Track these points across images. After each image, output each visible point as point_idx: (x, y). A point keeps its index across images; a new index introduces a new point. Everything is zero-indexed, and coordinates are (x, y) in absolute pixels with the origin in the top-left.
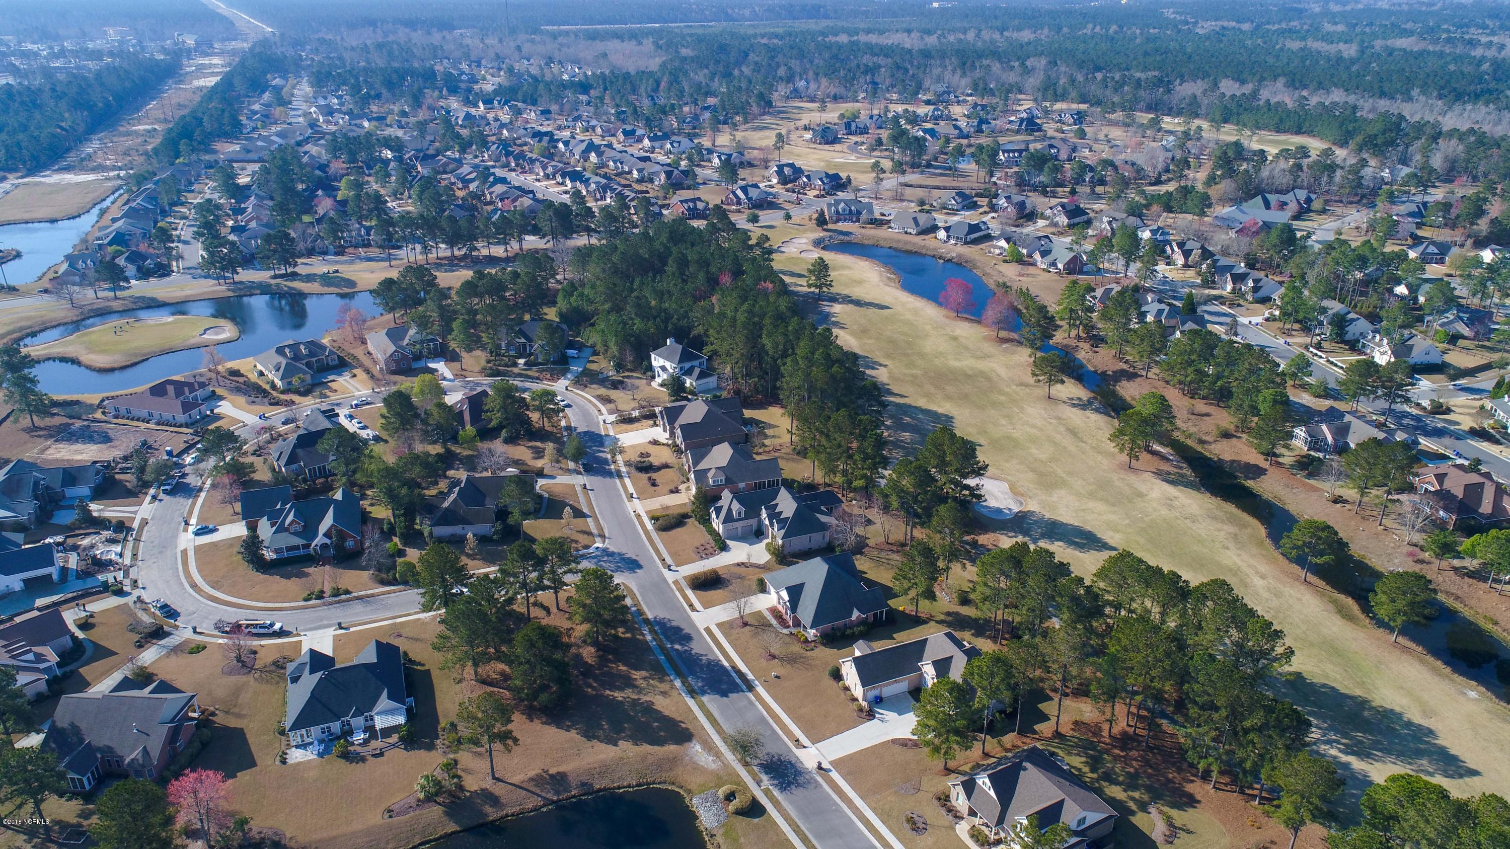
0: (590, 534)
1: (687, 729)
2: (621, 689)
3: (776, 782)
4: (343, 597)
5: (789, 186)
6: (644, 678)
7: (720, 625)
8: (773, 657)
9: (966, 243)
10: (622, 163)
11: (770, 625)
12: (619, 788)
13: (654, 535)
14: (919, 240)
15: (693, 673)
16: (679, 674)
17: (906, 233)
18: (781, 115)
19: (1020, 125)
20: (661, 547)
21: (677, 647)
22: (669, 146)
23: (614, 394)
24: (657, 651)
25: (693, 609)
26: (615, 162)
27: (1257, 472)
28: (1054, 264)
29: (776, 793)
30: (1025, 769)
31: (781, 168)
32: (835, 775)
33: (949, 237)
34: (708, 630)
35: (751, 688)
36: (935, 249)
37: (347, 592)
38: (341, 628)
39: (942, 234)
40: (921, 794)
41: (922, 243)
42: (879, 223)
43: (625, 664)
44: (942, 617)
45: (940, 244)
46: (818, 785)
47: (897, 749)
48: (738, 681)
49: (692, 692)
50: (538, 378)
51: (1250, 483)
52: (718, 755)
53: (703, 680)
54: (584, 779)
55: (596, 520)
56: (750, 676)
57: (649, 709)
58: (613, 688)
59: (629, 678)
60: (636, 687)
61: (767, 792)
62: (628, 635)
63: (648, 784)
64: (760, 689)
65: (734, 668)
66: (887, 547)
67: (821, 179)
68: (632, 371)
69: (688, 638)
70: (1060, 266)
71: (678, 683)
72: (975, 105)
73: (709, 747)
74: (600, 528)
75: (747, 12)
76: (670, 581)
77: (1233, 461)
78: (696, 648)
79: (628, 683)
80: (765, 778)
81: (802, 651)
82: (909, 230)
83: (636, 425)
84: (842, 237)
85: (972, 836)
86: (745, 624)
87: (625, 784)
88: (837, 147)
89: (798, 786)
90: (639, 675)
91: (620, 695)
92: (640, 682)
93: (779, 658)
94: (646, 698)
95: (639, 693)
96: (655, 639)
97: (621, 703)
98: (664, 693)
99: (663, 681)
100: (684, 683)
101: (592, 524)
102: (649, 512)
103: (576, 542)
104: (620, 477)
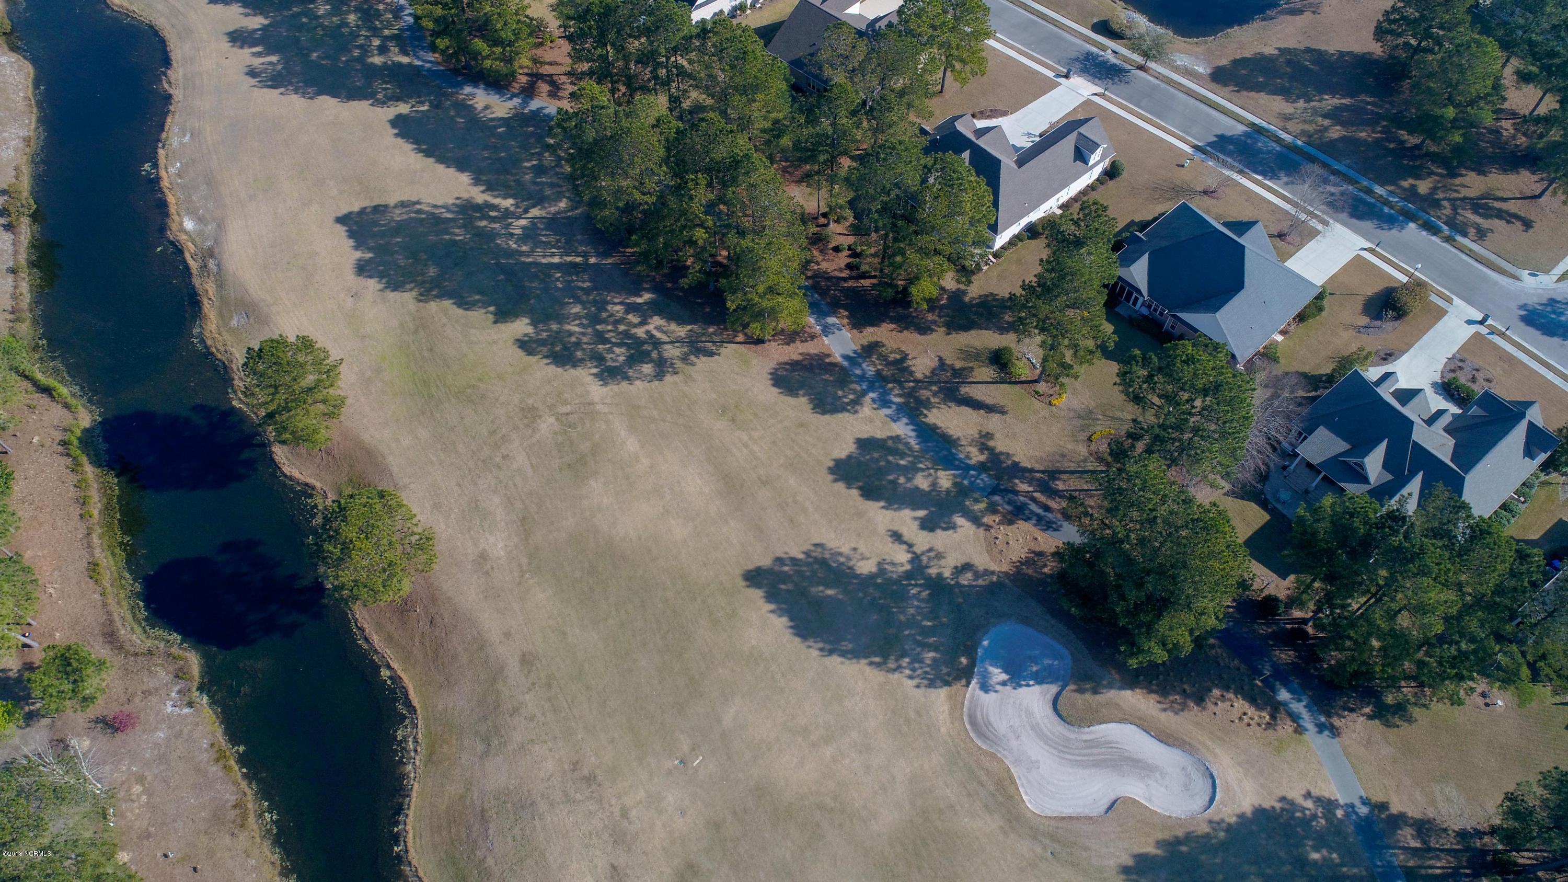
2: (1336, 108)
3: (1100, 59)
6: (1326, 129)
7: (1314, 232)
15: (1279, 155)
16: (1295, 148)
21: (1332, 189)
24: (1352, 173)
25: (1370, 249)
29: (1094, 50)
34: (1326, 223)
35: (1200, 149)
43: (1364, 141)
46: (1059, 62)
49: (1259, 130)
52: (1177, 69)
53: (1260, 151)
57: (1285, 93)
58: (1344, 108)
60: (1325, 116)
61: (1103, 48)
62: (1405, 184)
65: (1241, 173)
71: (1287, 140)
73: (1188, 73)
76: (1460, 301)
78: (1310, 192)
79: (1334, 115)
80: (1113, 60)
86: (1280, 234)
89: (1077, 59)
90: (1336, 132)
91: (1331, 102)
92: (1327, 122)
93: (1195, 193)
94: (1301, 104)
95: (1313, 108)
96: (1369, 192)
97: (1321, 93)
98: (1287, 118)
99: (1304, 132)
100: (1278, 140)
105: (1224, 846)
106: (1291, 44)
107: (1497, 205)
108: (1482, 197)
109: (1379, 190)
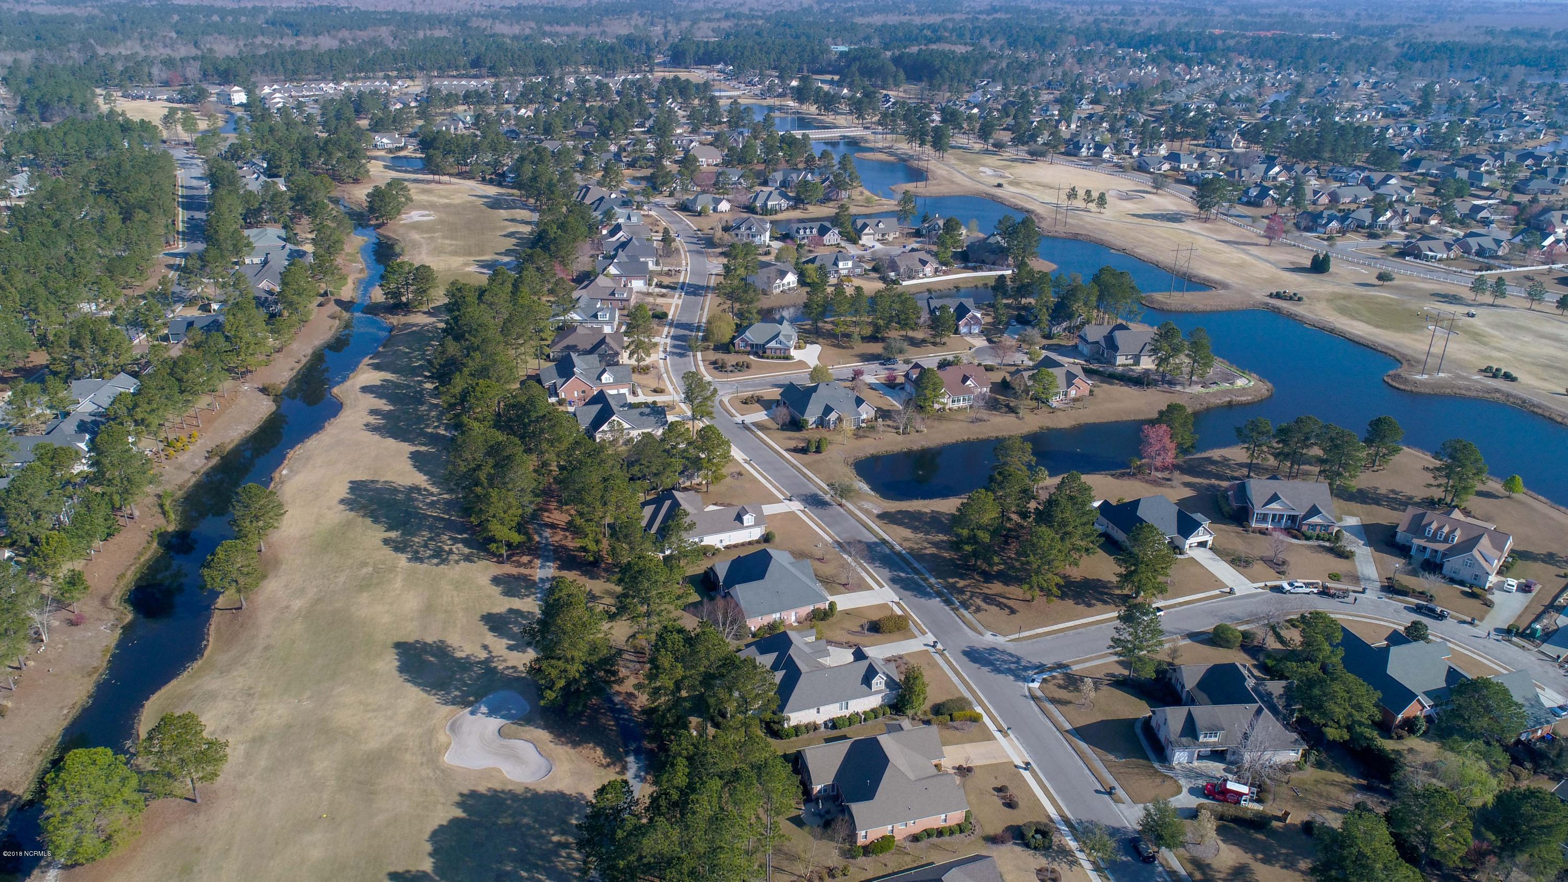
0: (1053, 701)
2: (941, 541)
6: (926, 549)
7: (868, 588)
8: (819, 559)
13: (967, 697)
15: (885, 555)
16: (899, 554)
20: (955, 679)
21: (903, 575)
24: (923, 570)
25: (896, 602)
29: (819, 493)
34: (881, 586)
35: (837, 542)
43: (945, 558)
48: (849, 549)
49: (884, 542)
52: (860, 509)
53: (876, 551)
56: (837, 550)
57: (915, 529)
60: (931, 543)
61: (827, 494)
62: (951, 580)
64: (830, 542)
65: (855, 559)
73: (867, 512)
74: (1041, 707)
76: (929, 634)
78: (886, 572)
79: (936, 544)
80: (826, 499)
86: (844, 583)
89: (805, 495)
90: (930, 551)
91: (941, 538)
92: (929, 546)
94: (922, 535)
95: (927, 539)
96: (925, 580)
97: (938, 532)
98: (907, 540)
99: (911, 548)
100: (893, 549)
101: (1061, 719)
102: (991, 737)
103: (1060, 686)
104: (1067, 822)
105: (526, 799)
107: (1001, 600)
108: (996, 595)
109: (932, 580)
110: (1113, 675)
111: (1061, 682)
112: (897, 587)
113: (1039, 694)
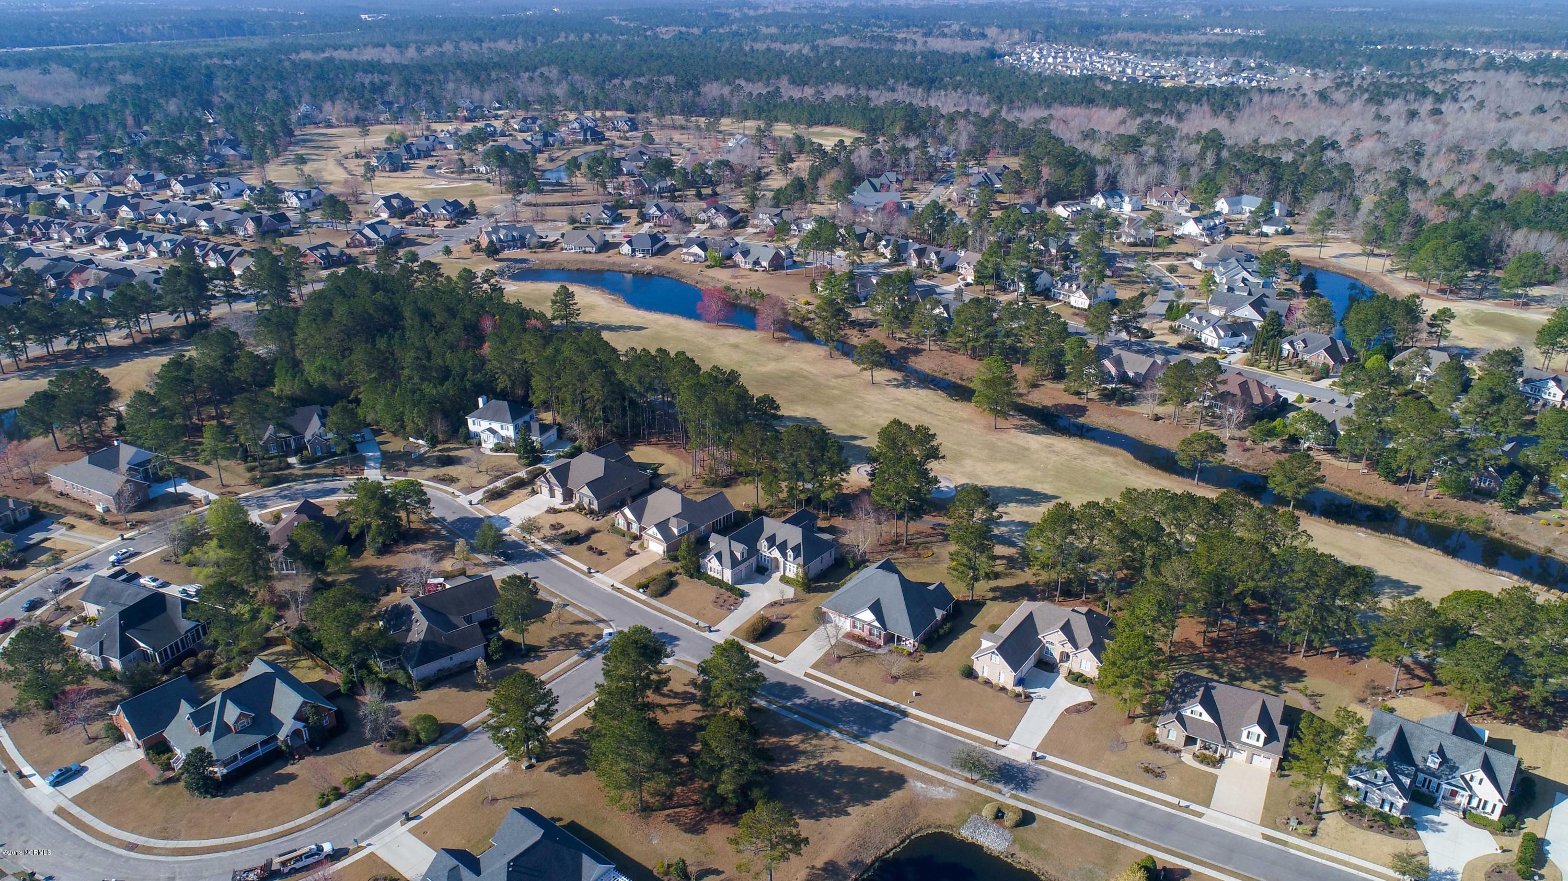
0: (586, 622)
1: (891, 772)
2: (795, 760)
3: (1012, 786)
4: (369, 785)
5: (408, 218)
6: (803, 741)
7: (814, 667)
8: (895, 678)
9: (654, 255)
10: (175, 215)
11: (862, 651)
12: (888, 852)
13: (654, 602)
14: (602, 257)
15: (839, 720)
16: (829, 726)
17: (585, 252)
18: (309, 144)
19: (585, 135)
20: (676, 613)
21: (798, 701)
22: (216, 189)
23: (452, 471)
24: (784, 712)
25: (776, 662)
26: (165, 214)
27: (1082, 410)
28: (757, 262)
29: (1022, 795)
30: (1214, 688)
31: (387, 200)
32: (1050, 758)
33: (633, 250)
34: (806, 675)
35: (905, 714)
36: (626, 265)
37: (370, 778)
38: (409, 819)
39: (626, 249)
40: (1130, 746)
41: (611, 260)
42: (550, 246)
43: (772, 734)
44: (991, 595)
45: (628, 260)
46: (1048, 774)
47: (1076, 717)
48: (886, 711)
49: (857, 738)
50: (335, 475)
51: (1081, 420)
52: (941, 783)
53: (855, 722)
54: (851, 858)
55: (574, 606)
56: (893, 703)
57: (839, 769)
58: (785, 762)
59: (789, 747)
60: (804, 753)
61: (1016, 798)
63: (909, 837)
64: (911, 710)
65: (870, 701)
66: (883, 548)
67: (444, 208)
68: (445, 442)
69: (797, 691)
70: (764, 264)
71: (835, 734)
72: (524, 120)
73: (928, 780)
74: (592, 614)
75: (148, 30)
77: (1056, 406)
78: (816, 695)
80: (1000, 787)
81: (914, 664)
82: (587, 249)
83: (510, 498)
84: (519, 265)
85: (1202, 762)
86: (840, 658)
87: (890, 846)
88: (411, 173)
89: (1033, 781)
90: (794, 740)
91: (799, 766)
92: (802, 747)
93: (903, 677)
94: (826, 760)
95: (814, 757)
96: (770, 702)
97: (808, 773)
98: (835, 748)
99: (821, 738)
100: (840, 732)
101: (576, 612)
102: (625, 582)
103: (583, 635)
104: (553, 556)
106: (836, 821)
107: (676, 701)
108: (685, 705)
110: (540, 658)
111: (583, 639)
112: (790, 683)
113: (601, 625)
